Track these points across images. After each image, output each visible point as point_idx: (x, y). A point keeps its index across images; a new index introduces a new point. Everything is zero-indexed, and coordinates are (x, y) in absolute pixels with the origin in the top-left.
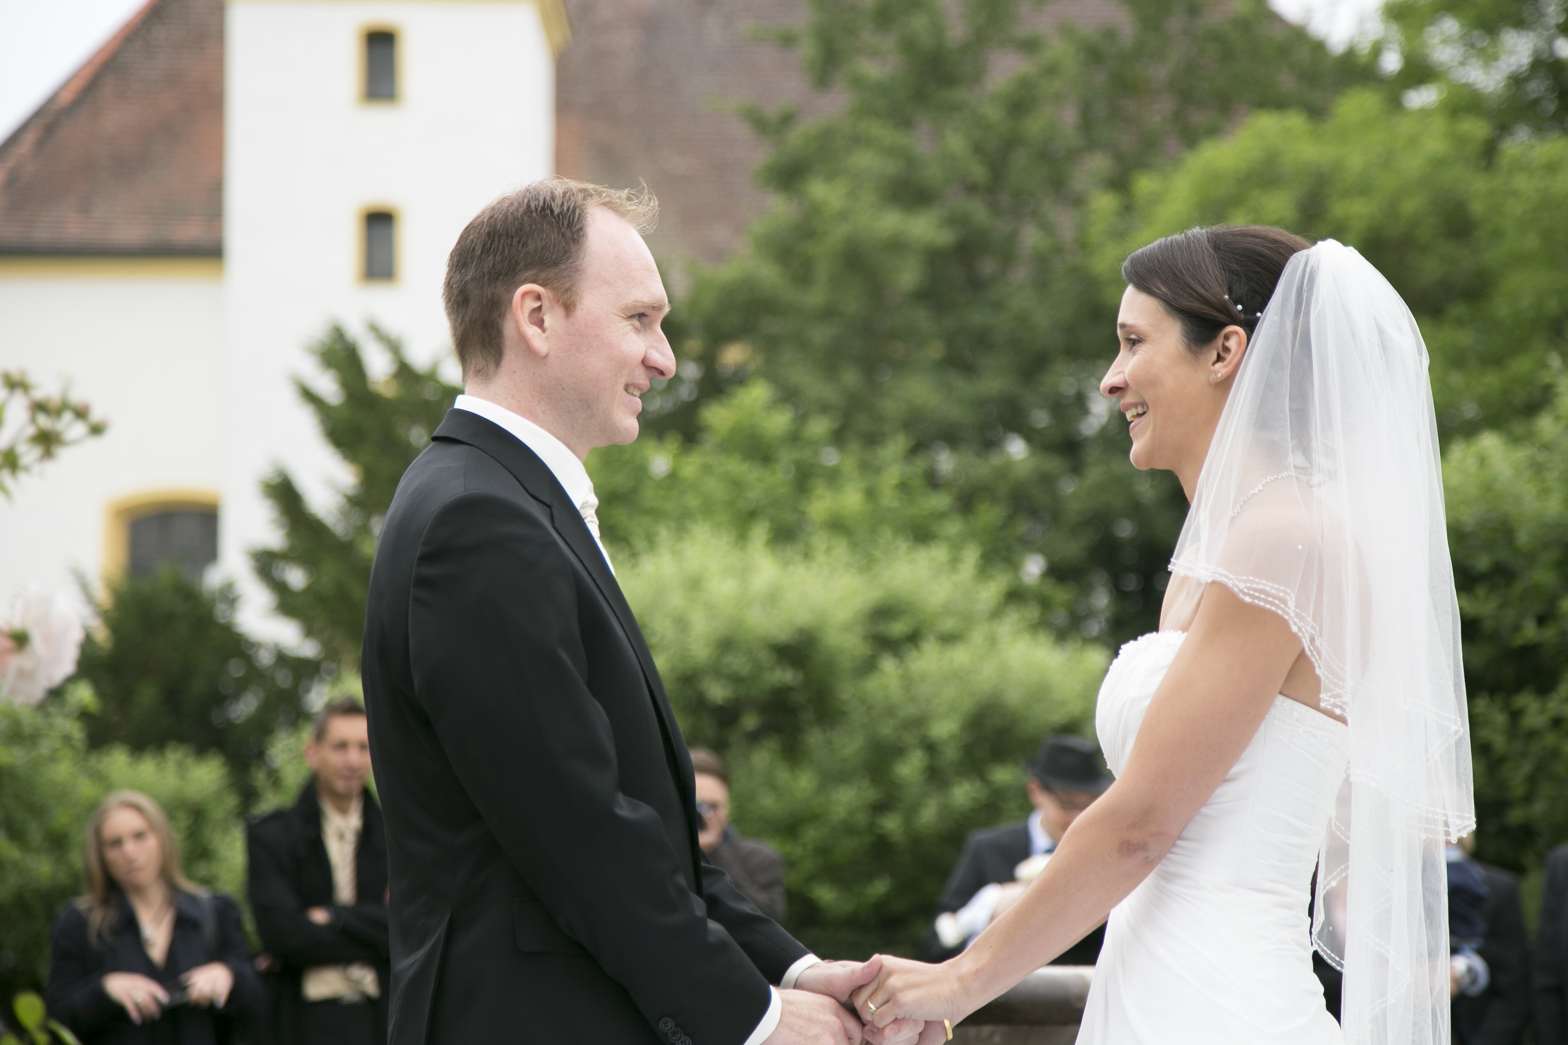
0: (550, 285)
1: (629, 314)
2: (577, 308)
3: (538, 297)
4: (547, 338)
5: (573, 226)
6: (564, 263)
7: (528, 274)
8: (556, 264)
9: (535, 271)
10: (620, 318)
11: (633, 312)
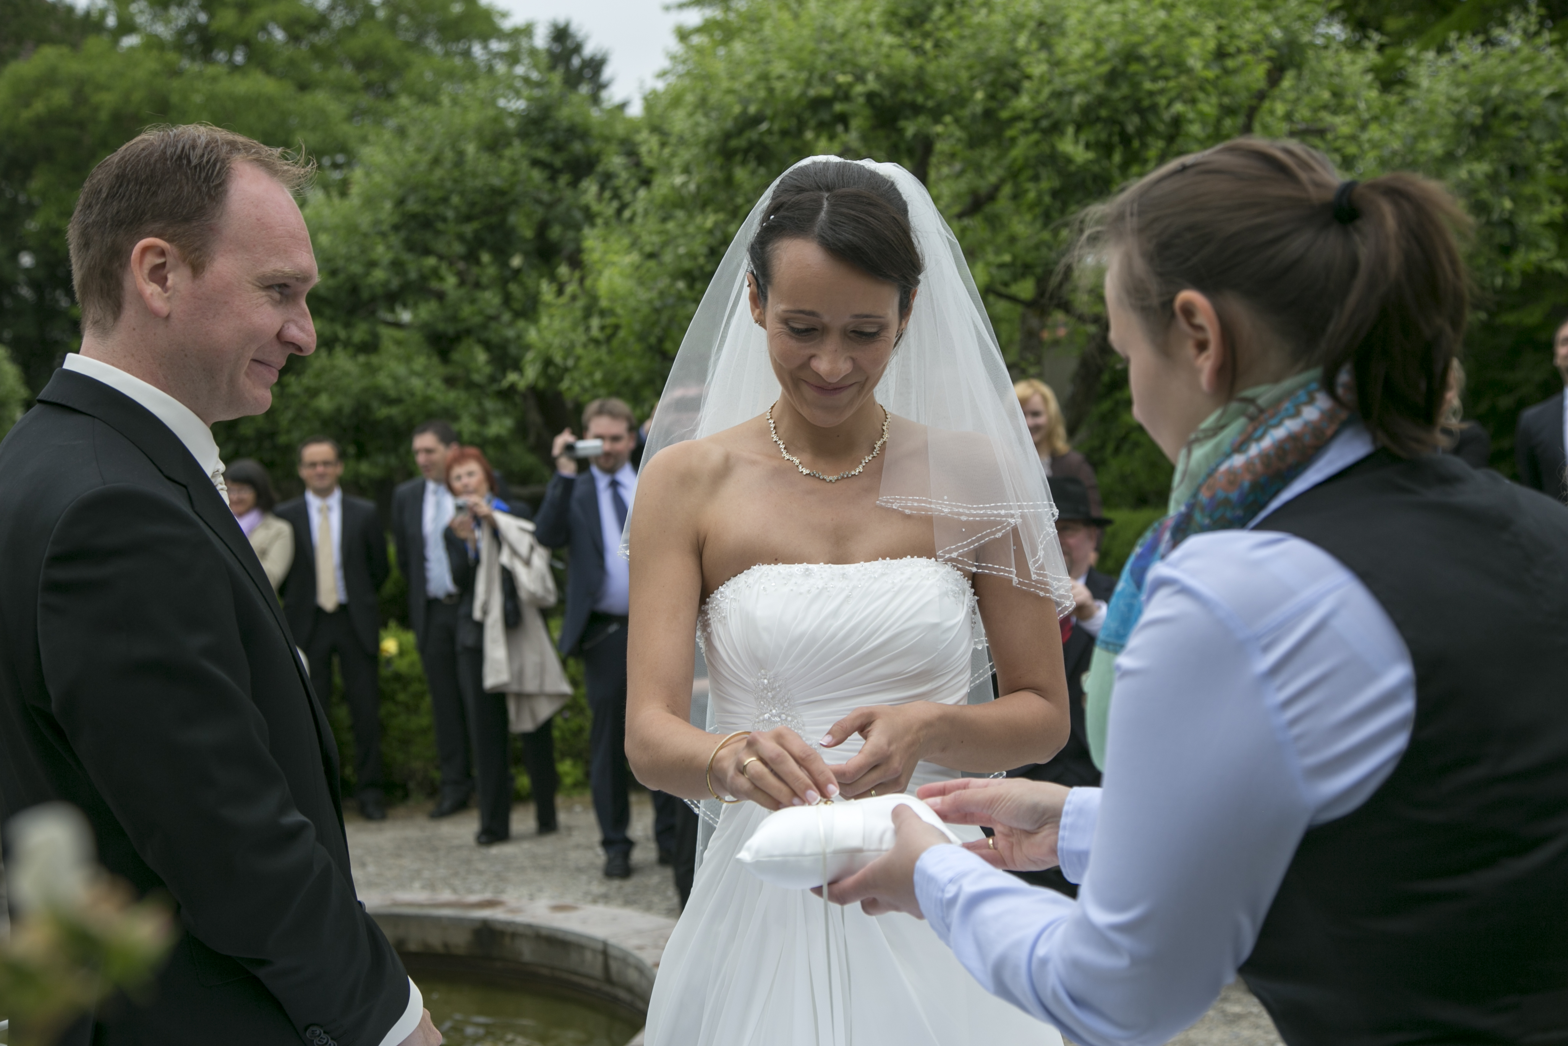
0: (177, 242)
1: (267, 284)
2: (206, 269)
3: (162, 253)
4: (169, 298)
5: (211, 181)
6: (196, 219)
7: (157, 226)
8: (187, 220)
9: (162, 225)
10: (255, 287)
11: (271, 282)
